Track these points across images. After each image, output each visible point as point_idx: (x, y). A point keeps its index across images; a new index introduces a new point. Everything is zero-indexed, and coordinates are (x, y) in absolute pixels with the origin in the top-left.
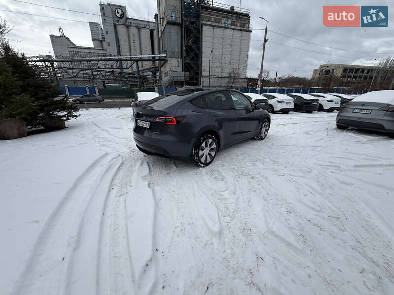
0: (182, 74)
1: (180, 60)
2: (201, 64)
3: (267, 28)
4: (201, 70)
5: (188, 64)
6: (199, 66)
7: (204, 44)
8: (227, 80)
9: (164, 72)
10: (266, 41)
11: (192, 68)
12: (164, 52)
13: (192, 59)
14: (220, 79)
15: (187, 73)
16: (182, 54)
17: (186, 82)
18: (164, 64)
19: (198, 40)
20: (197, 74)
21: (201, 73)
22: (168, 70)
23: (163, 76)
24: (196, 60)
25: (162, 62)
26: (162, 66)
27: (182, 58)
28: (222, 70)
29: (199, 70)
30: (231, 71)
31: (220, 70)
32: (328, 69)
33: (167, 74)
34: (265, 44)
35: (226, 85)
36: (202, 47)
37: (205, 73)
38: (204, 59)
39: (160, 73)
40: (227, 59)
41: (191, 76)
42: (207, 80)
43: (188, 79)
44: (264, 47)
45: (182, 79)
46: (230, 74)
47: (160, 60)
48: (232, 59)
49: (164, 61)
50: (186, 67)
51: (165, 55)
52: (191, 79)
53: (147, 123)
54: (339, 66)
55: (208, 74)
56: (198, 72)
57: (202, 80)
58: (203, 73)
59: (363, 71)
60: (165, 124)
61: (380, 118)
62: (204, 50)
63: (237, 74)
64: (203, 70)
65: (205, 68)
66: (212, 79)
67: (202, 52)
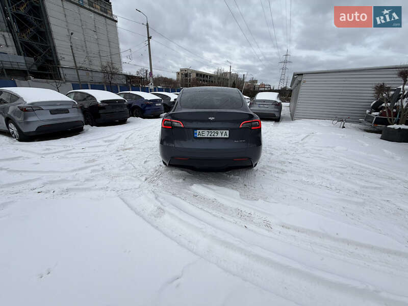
0: (21, 59)
1: (7, 35)
2: (55, 50)
3: (147, 24)
4: (57, 57)
6: (51, 51)
7: (52, 20)
8: (101, 75)
10: (149, 38)
11: (37, 52)
13: (34, 38)
14: (90, 73)
15: (31, 59)
16: (9, 26)
17: (30, 73)
19: (38, 11)
20: (50, 62)
21: (58, 61)
24: (42, 40)
27: (11, 32)
28: (90, 61)
29: (51, 56)
30: (105, 64)
31: (87, 62)
32: (186, 72)
34: (149, 41)
35: (102, 81)
36: (48, 23)
37: (65, 63)
40: (93, 48)
41: (40, 64)
42: (74, 72)
43: (35, 68)
44: (149, 44)
45: (23, 67)
46: (104, 67)
48: (101, 49)
50: (26, 49)
52: (40, 68)
53: (222, 131)
54: (193, 71)
55: (72, 64)
56: (51, 59)
57: (61, 72)
58: (62, 62)
59: (207, 76)
60: (251, 129)
61: (273, 110)
62: (54, 28)
63: (113, 68)
64: (60, 58)
65: (63, 56)
66: (80, 72)
67: (50, 32)
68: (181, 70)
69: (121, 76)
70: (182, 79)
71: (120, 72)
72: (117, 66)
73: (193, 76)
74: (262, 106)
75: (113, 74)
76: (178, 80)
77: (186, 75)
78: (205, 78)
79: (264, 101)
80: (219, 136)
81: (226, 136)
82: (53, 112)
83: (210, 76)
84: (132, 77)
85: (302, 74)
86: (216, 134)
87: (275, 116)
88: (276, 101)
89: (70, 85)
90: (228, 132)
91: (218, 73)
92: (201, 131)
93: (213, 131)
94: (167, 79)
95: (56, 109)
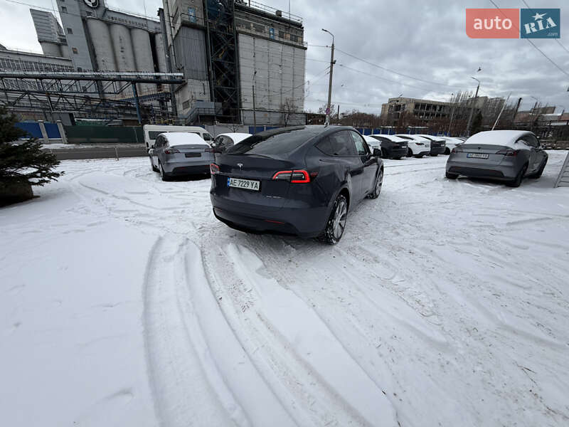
0: (212, 105)
1: (206, 83)
2: (240, 91)
3: (333, 45)
4: (241, 100)
5: (220, 89)
6: (236, 93)
7: (242, 62)
8: (278, 115)
9: (181, 102)
10: (333, 63)
11: (226, 96)
12: (179, 70)
13: (225, 83)
14: (268, 114)
15: (220, 104)
16: (209, 74)
17: (217, 117)
18: (180, 89)
19: (233, 55)
20: (234, 105)
21: (241, 104)
22: (188, 97)
23: (180, 108)
24: (231, 84)
25: (176, 86)
26: (177, 91)
27: (209, 80)
28: (271, 101)
29: (236, 99)
30: (284, 103)
31: (267, 101)
32: (398, 103)
33: (186, 104)
34: (332, 67)
35: (278, 122)
36: (239, 66)
37: (247, 104)
38: (243, 84)
39: (174, 102)
40: (276, 85)
41: (225, 108)
42: (251, 114)
43: (221, 113)
44: (331, 71)
45: (213, 113)
46: (282, 106)
47: (172, 81)
48: (283, 85)
49: (182, 84)
50: (217, 95)
51: (182, 74)
52: (226, 112)
53: (253, 181)
54: (410, 101)
55: (251, 107)
56: (235, 102)
57: (242, 115)
58: (244, 105)
59: (435, 107)
60: (290, 183)
61: (498, 163)
62: (242, 70)
63: (292, 107)
64: (243, 100)
65: (246, 98)
66: (258, 114)
67: (239, 74)
68: (391, 101)
69: (299, 116)
70: (389, 114)
71: (299, 111)
72: (296, 104)
73: (410, 108)
74: (474, 155)
75: (290, 113)
76: (382, 116)
77: (398, 108)
78: (431, 110)
79: (479, 147)
80: (250, 187)
81: (256, 189)
82: (188, 155)
83: (441, 107)
84: (314, 115)
86: (246, 185)
88: (507, 148)
89: (247, 128)
90: (258, 183)
91: (457, 100)
92: (233, 179)
93: (244, 180)
94: (366, 114)
95: (192, 152)
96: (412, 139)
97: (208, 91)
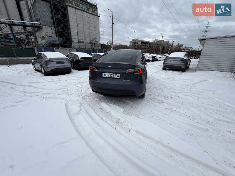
0: (57, 39)
1: (53, 28)
2: (71, 33)
3: (113, 16)
4: (71, 37)
5: (60, 32)
6: (69, 34)
7: (70, 20)
8: (90, 45)
9: (40, 36)
10: (113, 24)
11: (64, 35)
12: (37, 21)
13: (63, 29)
14: (85, 44)
15: (61, 39)
16: (54, 24)
17: (60, 45)
18: (38, 30)
19: (65, 16)
20: (69, 39)
21: (71, 39)
22: (44, 35)
23: (39, 40)
24: (66, 29)
25: (36, 29)
26: (37, 31)
27: (54, 27)
28: (85, 38)
29: (69, 37)
30: (92, 39)
31: (84, 38)
32: (135, 41)
33: (43, 38)
34: (113, 25)
35: (90, 48)
36: (69, 21)
38: (72, 30)
39: (35, 37)
40: (87, 31)
41: (64, 41)
42: (77, 44)
43: (62, 43)
44: (113, 27)
45: (58, 43)
46: (91, 41)
47: (33, 26)
48: (91, 32)
49: (39, 28)
50: (59, 34)
51: (39, 23)
52: (65, 43)
53: (116, 74)
54: (139, 41)
55: (77, 40)
56: (69, 38)
57: (73, 44)
58: (73, 39)
59: (148, 43)
60: (134, 74)
61: (180, 64)
62: (71, 23)
63: (95, 41)
64: (72, 37)
65: (74, 36)
66: (80, 44)
67: (69, 25)
68: (133, 40)
69: (99, 45)
70: (133, 46)
71: (98, 43)
72: (97, 40)
73: (140, 43)
74: (172, 61)
75: (95, 44)
76: (130, 46)
77: (136, 43)
78: (147, 45)
79: (174, 58)
81: (118, 77)
82: (58, 63)
83: (150, 44)
84: (105, 45)
85: (205, 40)
86: (113, 76)
87: (181, 68)
88: (182, 58)
89: (75, 50)
91: (155, 41)
93: (111, 74)
94: (124, 45)
95: (60, 61)
96: (146, 55)
97: (54, 32)
